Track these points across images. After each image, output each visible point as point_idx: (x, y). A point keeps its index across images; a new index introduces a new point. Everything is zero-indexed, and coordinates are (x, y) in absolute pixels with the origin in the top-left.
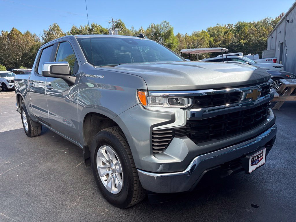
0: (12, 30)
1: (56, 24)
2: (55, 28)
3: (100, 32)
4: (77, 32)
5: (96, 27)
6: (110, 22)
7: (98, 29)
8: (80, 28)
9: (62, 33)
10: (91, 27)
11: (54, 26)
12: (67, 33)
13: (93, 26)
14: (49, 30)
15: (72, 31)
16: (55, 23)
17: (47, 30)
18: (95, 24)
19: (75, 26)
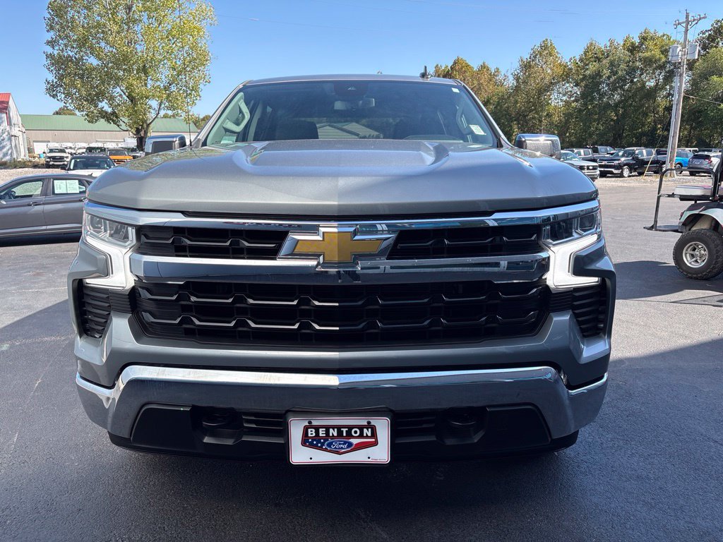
0: (455, 63)
1: (549, 40)
2: (546, 50)
3: (661, 51)
4: (597, 57)
5: (653, 39)
6: (679, 24)
7: (656, 44)
8: (608, 44)
9: (559, 62)
10: (637, 41)
11: (545, 47)
12: (570, 61)
13: (644, 39)
14: (530, 58)
15: (586, 55)
16: (547, 40)
17: (526, 57)
18: (652, 31)
19: (594, 42)
